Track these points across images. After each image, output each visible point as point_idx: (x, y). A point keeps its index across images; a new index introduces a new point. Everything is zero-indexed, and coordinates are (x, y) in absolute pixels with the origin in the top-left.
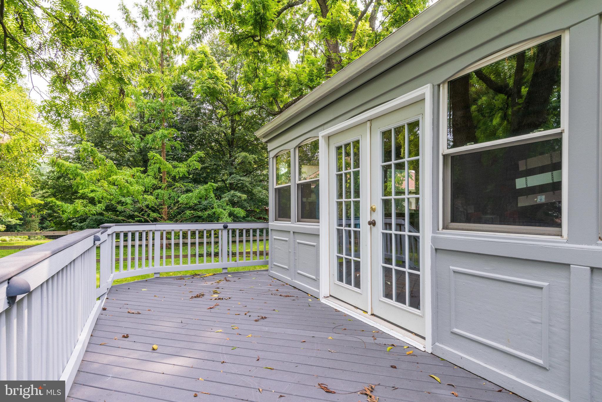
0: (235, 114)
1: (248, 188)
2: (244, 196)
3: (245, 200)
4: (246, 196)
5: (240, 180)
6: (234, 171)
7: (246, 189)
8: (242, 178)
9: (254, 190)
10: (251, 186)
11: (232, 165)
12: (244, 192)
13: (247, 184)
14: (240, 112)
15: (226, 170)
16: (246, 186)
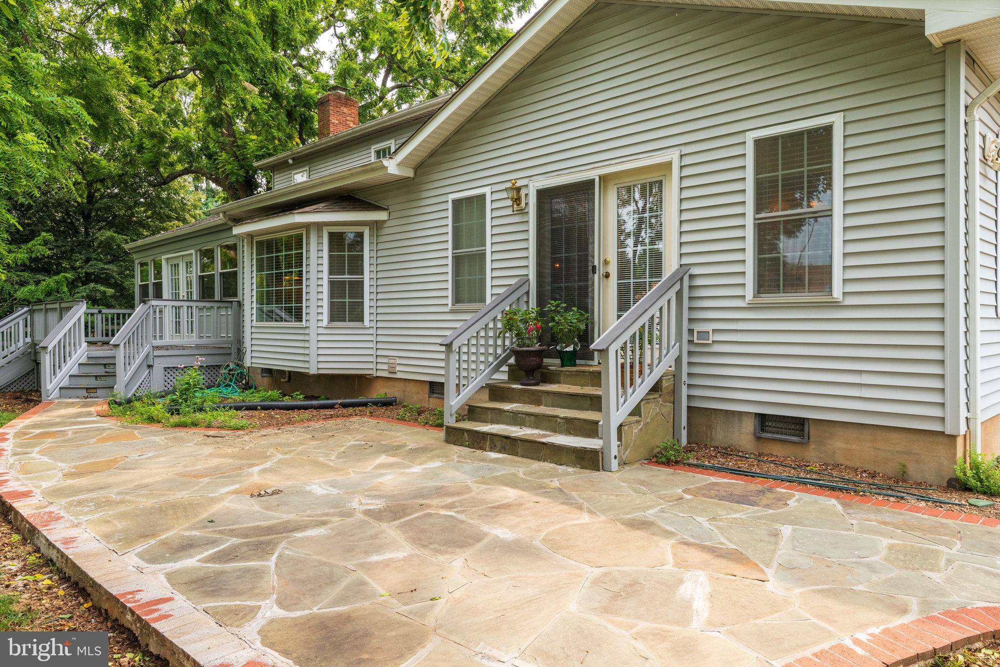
0: (96, 182)
1: (116, 280)
2: (110, 291)
3: (111, 297)
4: (113, 291)
5: (103, 269)
6: (94, 256)
7: (113, 281)
8: (106, 267)
9: (126, 283)
10: (121, 277)
11: (89, 246)
12: (109, 285)
13: (114, 274)
14: (104, 179)
15: (81, 254)
16: (113, 277)
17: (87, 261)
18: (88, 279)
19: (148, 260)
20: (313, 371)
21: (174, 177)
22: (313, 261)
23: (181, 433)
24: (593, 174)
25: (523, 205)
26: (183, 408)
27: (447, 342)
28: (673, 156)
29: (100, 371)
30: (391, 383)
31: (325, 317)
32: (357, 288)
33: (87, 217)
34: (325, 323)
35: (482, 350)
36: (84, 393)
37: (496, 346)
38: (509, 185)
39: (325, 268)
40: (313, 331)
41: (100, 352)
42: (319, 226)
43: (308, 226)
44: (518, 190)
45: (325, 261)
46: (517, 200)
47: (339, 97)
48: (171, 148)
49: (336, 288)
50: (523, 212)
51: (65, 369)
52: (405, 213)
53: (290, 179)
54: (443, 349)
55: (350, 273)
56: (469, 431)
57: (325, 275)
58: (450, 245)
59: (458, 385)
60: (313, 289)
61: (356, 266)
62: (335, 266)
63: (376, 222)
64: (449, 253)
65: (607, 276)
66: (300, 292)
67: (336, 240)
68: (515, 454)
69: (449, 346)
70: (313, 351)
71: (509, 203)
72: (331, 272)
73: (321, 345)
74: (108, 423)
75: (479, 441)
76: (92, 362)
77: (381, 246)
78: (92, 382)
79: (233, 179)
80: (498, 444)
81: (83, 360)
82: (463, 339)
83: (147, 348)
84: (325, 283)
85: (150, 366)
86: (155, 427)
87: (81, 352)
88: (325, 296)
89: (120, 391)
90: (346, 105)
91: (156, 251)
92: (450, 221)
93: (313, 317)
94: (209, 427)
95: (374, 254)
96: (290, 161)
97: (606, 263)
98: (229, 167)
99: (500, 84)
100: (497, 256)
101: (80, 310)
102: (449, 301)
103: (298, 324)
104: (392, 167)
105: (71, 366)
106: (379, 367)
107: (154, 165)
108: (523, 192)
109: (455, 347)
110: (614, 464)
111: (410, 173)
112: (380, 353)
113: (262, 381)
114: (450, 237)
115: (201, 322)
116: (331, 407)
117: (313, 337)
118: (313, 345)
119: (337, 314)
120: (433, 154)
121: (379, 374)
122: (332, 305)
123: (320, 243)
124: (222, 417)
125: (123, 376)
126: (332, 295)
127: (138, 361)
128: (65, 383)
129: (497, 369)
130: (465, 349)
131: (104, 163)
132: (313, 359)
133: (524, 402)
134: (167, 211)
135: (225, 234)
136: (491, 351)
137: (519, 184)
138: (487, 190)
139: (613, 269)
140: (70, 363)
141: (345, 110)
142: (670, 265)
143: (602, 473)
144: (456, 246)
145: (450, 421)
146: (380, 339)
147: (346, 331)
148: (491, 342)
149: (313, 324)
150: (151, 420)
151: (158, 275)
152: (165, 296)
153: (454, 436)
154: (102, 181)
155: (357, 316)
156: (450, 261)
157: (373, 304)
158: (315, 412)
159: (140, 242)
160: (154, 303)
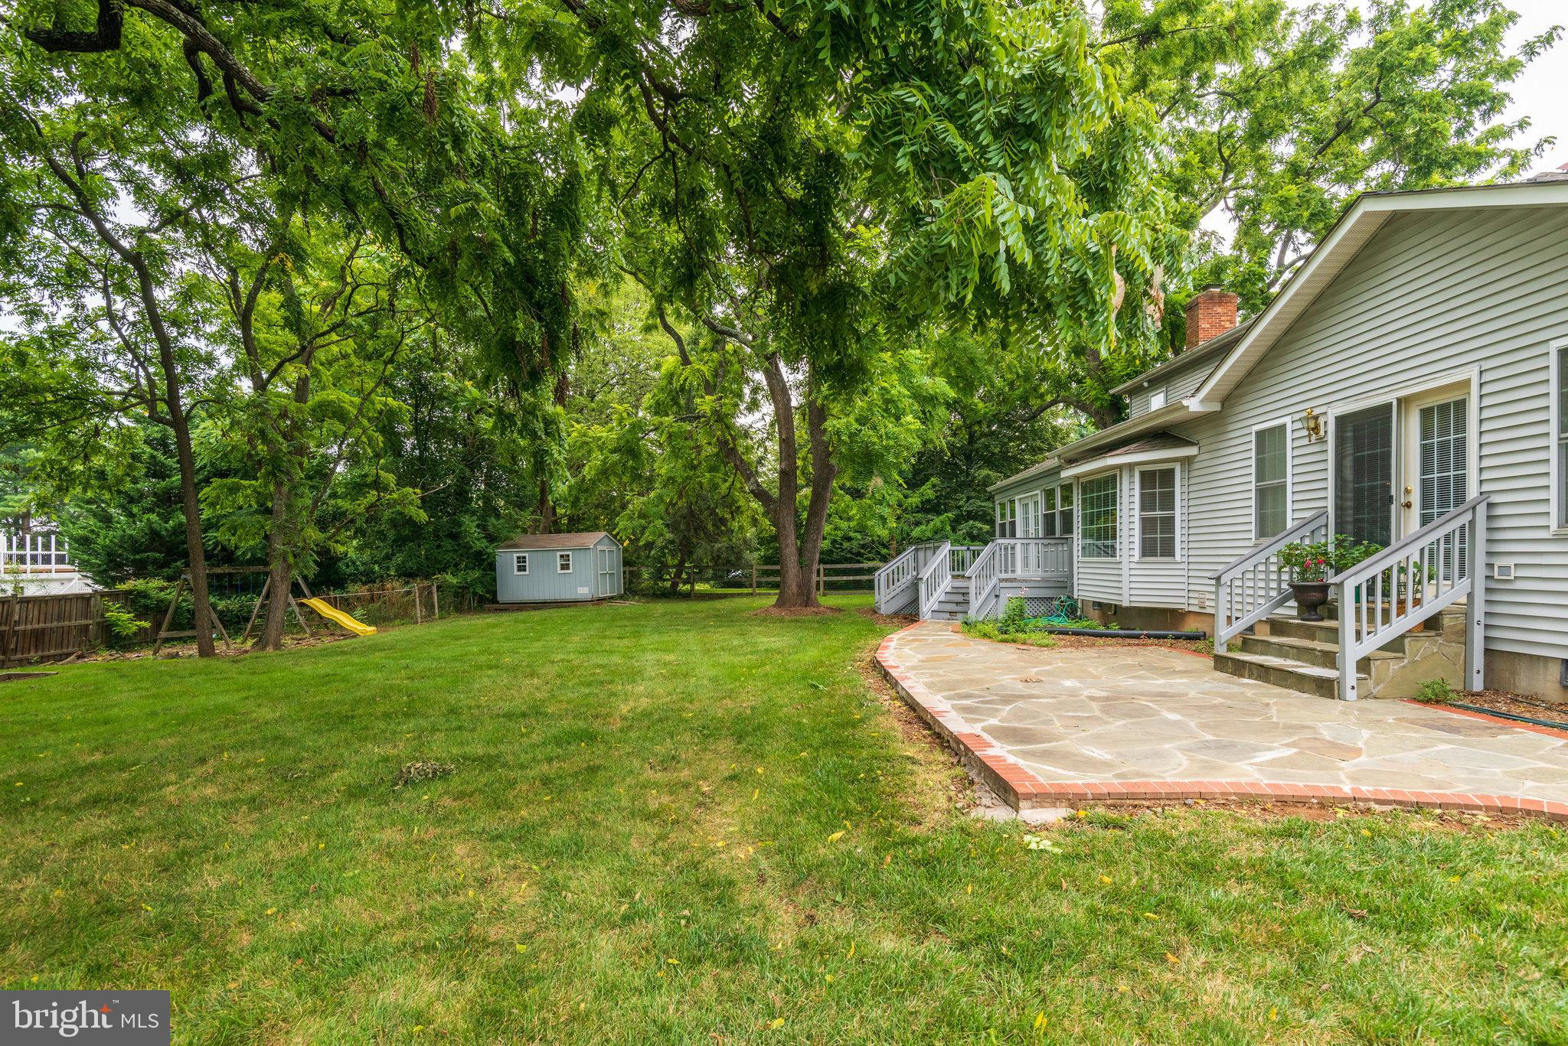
17: (969, 498)
18: (970, 516)
19: (1005, 500)
20: (1126, 604)
21: (1043, 409)
22: (1125, 499)
23: (1002, 646)
24: (1391, 398)
25: (1322, 433)
26: (1011, 629)
27: (1216, 575)
28: (1472, 373)
29: (960, 598)
30: (1203, 618)
31: (1137, 553)
32: (1168, 523)
33: (968, 458)
34: (1136, 558)
35: (1262, 584)
36: (948, 616)
37: (1280, 581)
38: (1305, 414)
39: (1137, 505)
40: (1125, 566)
41: (959, 583)
42: (1131, 466)
43: (1120, 467)
44: (1316, 418)
45: (1137, 499)
46: (1316, 429)
47: (1212, 297)
48: (1042, 380)
49: (1147, 524)
50: (1322, 441)
51: (935, 595)
52: (1214, 447)
53: (1148, 403)
54: (1213, 582)
55: (1161, 509)
56: (1232, 659)
57: (1137, 512)
58: (1253, 478)
59: (1229, 618)
60: (1125, 527)
61: (1168, 502)
62: (1146, 503)
63: (1188, 457)
64: (1253, 487)
65: (1408, 505)
66: (1114, 529)
67: (1148, 478)
68: (1268, 681)
69: (1218, 579)
70: (1125, 585)
71: (1305, 433)
72: (1143, 508)
73: (1133, 579)
74: (958, 637)
75: (1239, 669)
76: (955, 591)
77: (1192, 481)
78: (953, 608)
79: (1098, 404)
80: (1255, 672)
81: (949, 589)
82: (1237, 573)
83: (994, 580)
84: (1137, 520)
85: (997, 596)
86: (987, 641)
87: (947, 583)
88: (1137, 532)
89: (972, 615)
90: (1220, 303)
91: (1011, 492)
92: (1253, 454)
93: (1125, 552)
94: (1024, 643)
95: (1185, 489)
96: (1146, 384)
97: (1407, 491)
98: (1093, 393)
99: (1299, 310)
100: (1298, 488)
101: (946, 548)
102: (1253, 535)
103: (1109, 559)
104: (1194, 405)
105: (939, 594)
106: (1192, 601)
107: (1024, 400)
108: (1321, 420)
109: (1225, 579)
110: (1351, 695)
111: (1217, 407)
112: (1191, 587)
113: (1095, 613)
114: (1253, 470)
115: (1045, 558)
116: (1138, 637)
117: (1125, 572)
118: (1125, 579)
119: (1149, 549)
120: (1239, 385)
121: (1191, 609)
122: (1144, 541)
123: (1132, 482)
124: (1036, 637)
125: (975, 604)
126: (1144, 531)
127: (987, 590)
128: (936, 607)
129: (1281, 603)
130: (1239, 583)
131: (981, 405)
132: (1125, 592)
133: (1300, 637)
134: (1038, 443)
135: (1054, 478)
136: (1274, 585)
137: (1316, 412)
138: (1287, 420)
139: (1415, 498)
140: (939, 591)
141: (1219, 310)
142: (1472, 491)
143: (1337, 701)
144: (1260, 477)
145: (1222, 651)
146: (1191, 573)
147: (1158, 567)
148: (1274, 576)
149: (1125, 560)
150: (985, 635)
151: (1013, 515)
152: (1018, 535)
153: (1221, 663)
154: (979, 423)
155: (1168, 550)
156: (1253, 495)
157: (1185, 538)
158: (1120, 640)
159: (1013, 479)
160: (1000, 541)
